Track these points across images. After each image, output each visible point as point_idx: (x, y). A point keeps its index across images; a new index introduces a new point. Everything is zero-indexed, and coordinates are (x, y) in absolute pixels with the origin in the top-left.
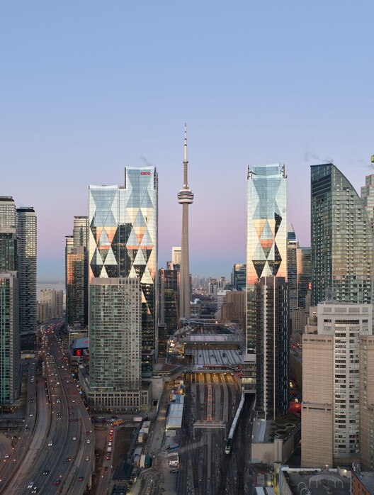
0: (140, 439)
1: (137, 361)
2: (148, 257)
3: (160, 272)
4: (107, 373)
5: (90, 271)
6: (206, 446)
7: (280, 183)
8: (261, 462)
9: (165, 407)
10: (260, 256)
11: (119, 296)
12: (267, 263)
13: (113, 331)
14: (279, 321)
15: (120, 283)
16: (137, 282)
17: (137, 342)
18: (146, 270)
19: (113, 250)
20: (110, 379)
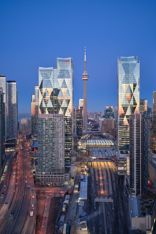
0: (64, 209)
1: (62, 158)
2: (68, 104)
3: (74, 110)
4: (47, 164)
5: (40, 110)
6: (102, 214)
7: (136, 65)
8: (138, 229)
9: (77, 184)
10: (125, 103)
11: (53, 124)
12: (129, 106)
13: (50, 142)
14: (143, 140)
15: (54, 117)
16: (62, 116)
17: (62, 148)
18: (68, 110)
19: (51, 100)
20: (48, 168)
